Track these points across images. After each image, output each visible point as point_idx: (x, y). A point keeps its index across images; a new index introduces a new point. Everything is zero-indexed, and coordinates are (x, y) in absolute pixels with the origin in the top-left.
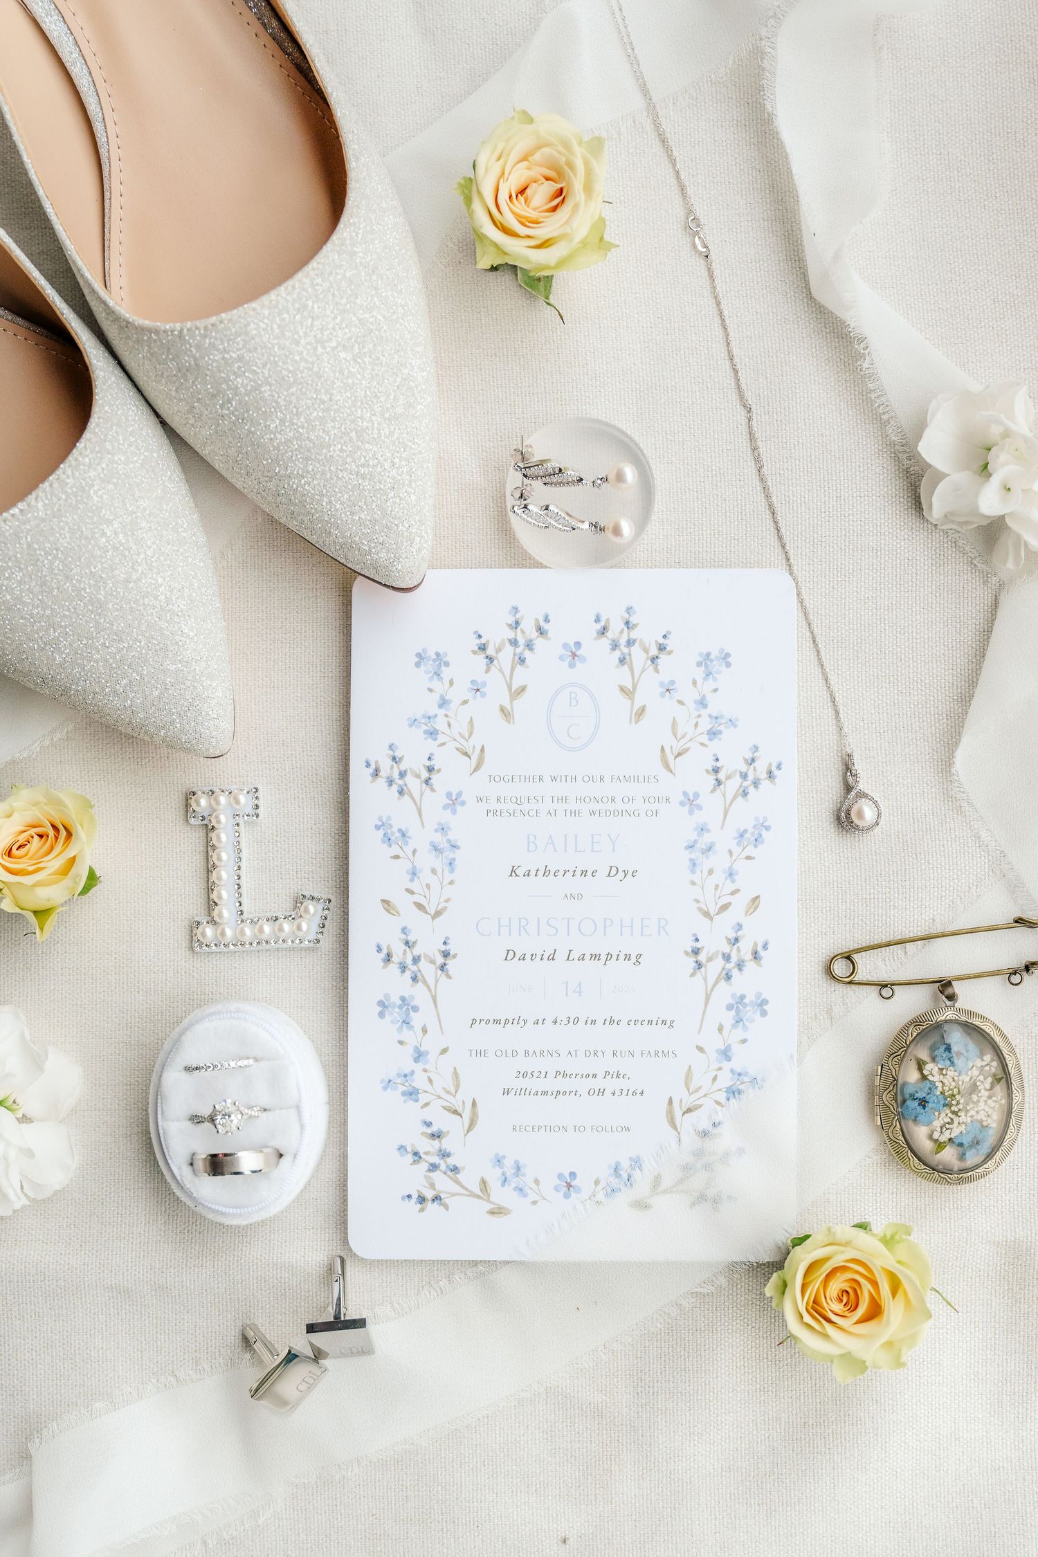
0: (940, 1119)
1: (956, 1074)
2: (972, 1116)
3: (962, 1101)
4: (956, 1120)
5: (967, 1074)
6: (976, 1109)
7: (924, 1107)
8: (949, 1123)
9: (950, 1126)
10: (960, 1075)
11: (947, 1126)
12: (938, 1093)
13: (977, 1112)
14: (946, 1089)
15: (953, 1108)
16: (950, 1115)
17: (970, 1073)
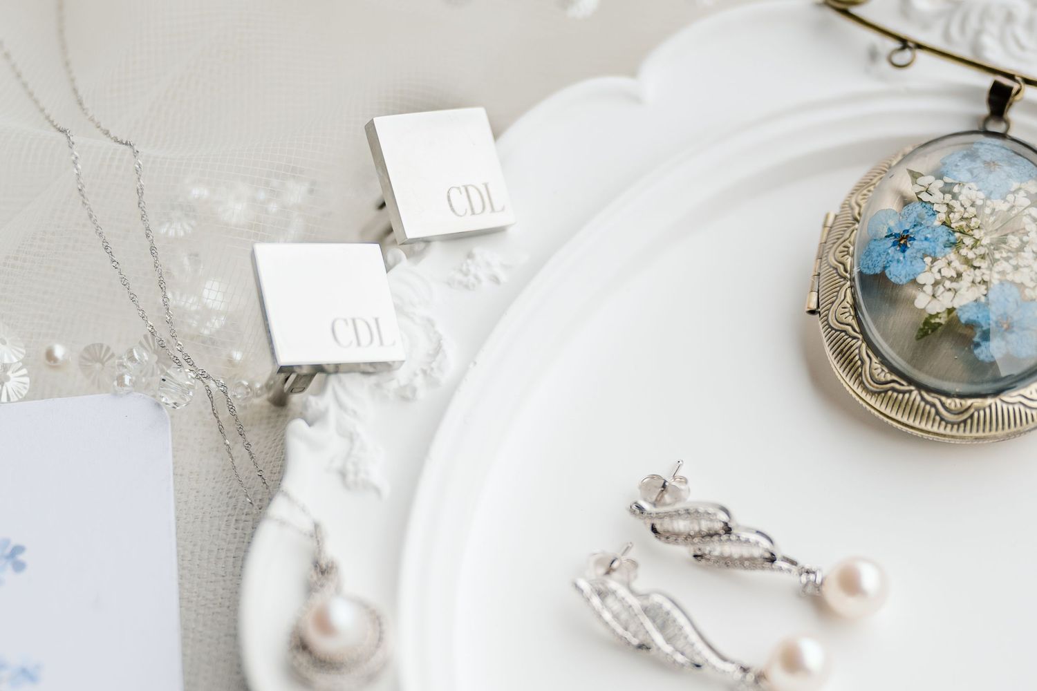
0: (935, 270)
1: (981, 195)
2: (1003, 273)
3: (985, 241)
4: (969, 275)
5: (1004, 199)
6: (1013, 262)
7: (904, 248)
8: (952, 279)
9: (954, 285)
10: (988, 198)
11: (948, 284)
12: (937, 223)
13: (1016, 268)
14: (955, 217)
15: (964, 251)
16: (956, 263)
17: (1010, 197)
